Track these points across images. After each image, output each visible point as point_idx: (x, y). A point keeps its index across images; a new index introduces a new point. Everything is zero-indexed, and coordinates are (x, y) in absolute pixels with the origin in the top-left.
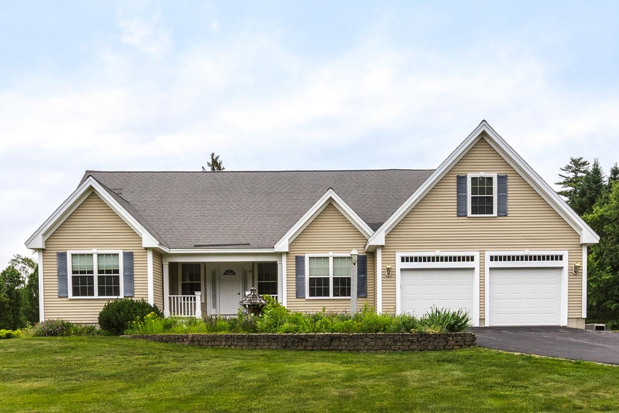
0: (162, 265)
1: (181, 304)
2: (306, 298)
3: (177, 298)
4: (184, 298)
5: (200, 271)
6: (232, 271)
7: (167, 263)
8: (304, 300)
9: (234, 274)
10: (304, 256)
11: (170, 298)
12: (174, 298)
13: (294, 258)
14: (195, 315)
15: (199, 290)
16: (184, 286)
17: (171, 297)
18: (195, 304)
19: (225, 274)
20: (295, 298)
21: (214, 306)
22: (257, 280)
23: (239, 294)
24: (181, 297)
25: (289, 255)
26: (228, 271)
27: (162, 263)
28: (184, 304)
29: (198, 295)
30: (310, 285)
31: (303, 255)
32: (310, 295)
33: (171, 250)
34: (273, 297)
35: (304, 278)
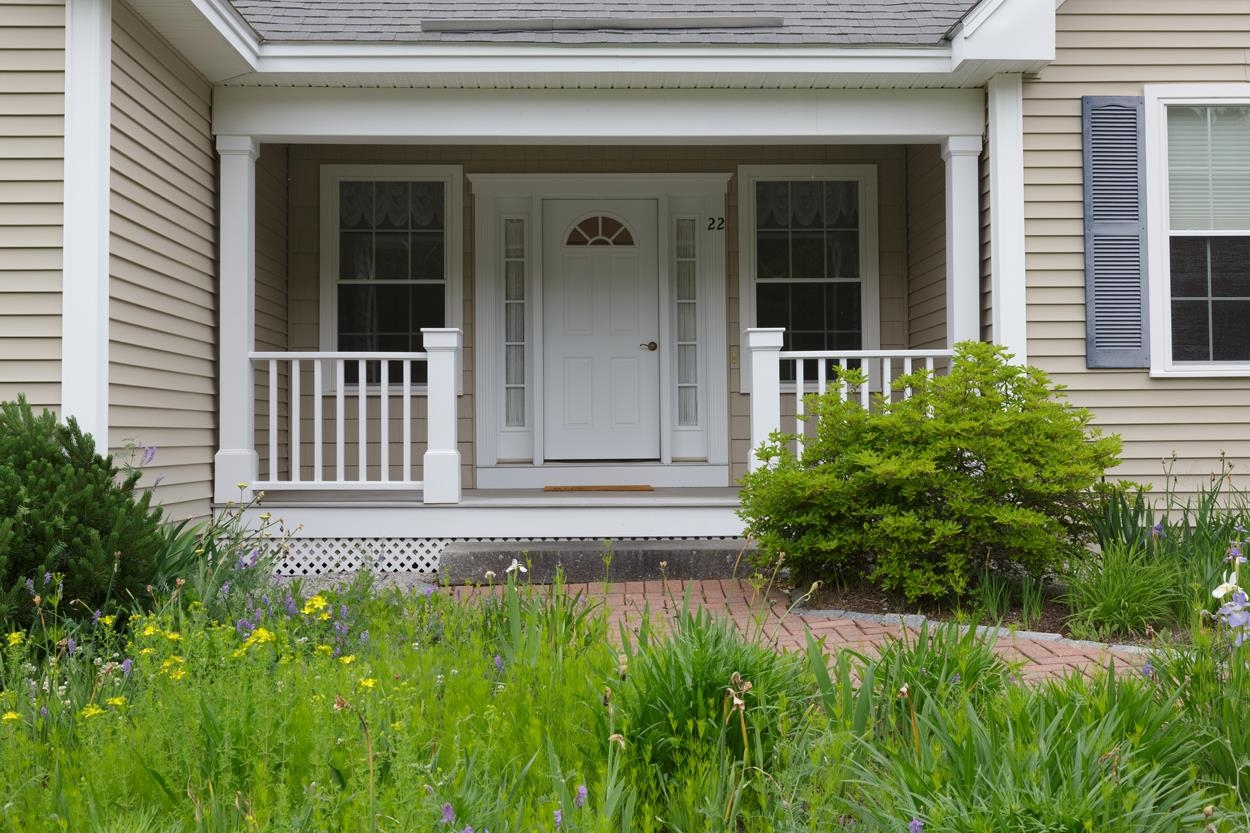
0: (216, 160)
1: (330, 399)
2: (1155, 372)
3: (307, 367)
4: (351, 369)
5: (438, 222)
6: (611, 225)
7: (247, 145)
8: (1137, 381)
9: (626, 239)
10: (1141, 100)
11: (260, 369)
12: (285, 366)
13: (1074, 109)
14: (418, 472)
15: (439, 322)
16: (348, 299)
17: (266, 362)
18: (420, 401)
19: (575, 240)
20: (1079, 366)
21: (517, 412)
22: (754, 271)
23: (653, 346)
24: (329, 364)
25: (1037, 91)
26: (590, 225)
27: (213, 143)
28: (352, 399)
29: (440, 345)
30: (1177, 288)
31: (1130, 92)
32: (1181, 353)
33: (271, 50)
34: (918, 363)
35: (1134, 246)
